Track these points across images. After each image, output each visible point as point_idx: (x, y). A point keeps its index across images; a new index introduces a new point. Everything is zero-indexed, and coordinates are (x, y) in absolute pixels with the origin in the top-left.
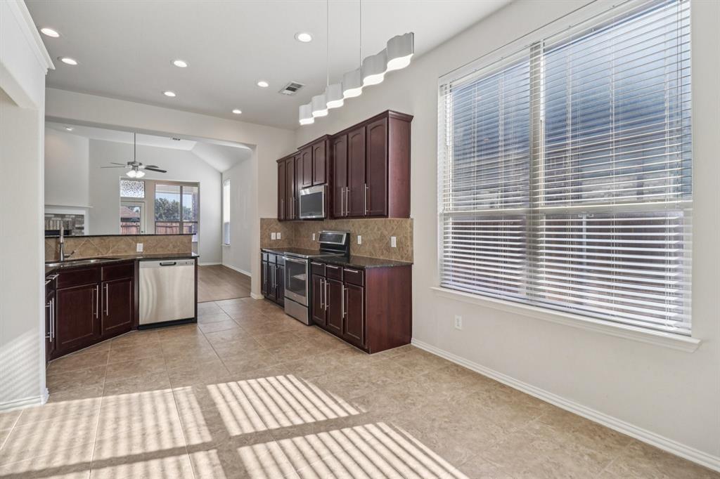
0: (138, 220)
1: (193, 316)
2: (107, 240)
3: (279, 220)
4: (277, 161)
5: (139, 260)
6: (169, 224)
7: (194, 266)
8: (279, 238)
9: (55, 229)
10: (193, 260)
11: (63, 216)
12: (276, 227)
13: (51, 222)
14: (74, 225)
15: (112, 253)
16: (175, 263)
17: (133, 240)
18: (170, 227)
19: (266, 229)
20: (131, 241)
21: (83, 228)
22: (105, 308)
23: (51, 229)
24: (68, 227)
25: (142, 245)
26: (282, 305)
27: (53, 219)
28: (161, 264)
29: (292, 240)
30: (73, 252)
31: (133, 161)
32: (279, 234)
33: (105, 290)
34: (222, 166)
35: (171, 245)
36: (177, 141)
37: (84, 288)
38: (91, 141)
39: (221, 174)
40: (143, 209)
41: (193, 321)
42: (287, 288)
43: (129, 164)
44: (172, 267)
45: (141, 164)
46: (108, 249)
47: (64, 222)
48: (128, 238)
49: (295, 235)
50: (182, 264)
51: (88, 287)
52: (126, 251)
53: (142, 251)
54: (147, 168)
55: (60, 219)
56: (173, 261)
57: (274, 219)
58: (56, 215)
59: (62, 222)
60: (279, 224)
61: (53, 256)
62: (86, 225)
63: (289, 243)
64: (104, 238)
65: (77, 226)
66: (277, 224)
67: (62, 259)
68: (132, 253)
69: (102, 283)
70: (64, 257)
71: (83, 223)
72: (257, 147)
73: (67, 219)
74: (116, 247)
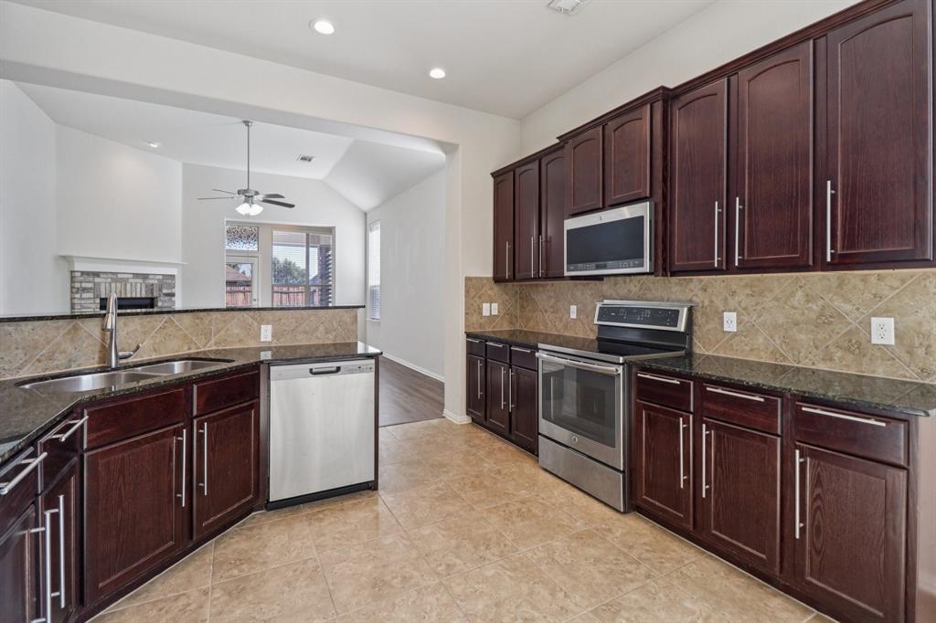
0: (248, 284)
1: (373, 479)
2: (206, 317)
3: (498, 279)
4: (492, 174)
5: (269, 364)
6: (285, 289)
7: (373, 374)
8: (495, 312)
9: (134, 296)
10: (373, 361)
11: (145, 276)
12: (489, 292)
13: (129, 285)
14: (160, 290)
15: (216, 344)
16: (338, 369)
17: (253, 318)
18: (286, 293)
19: (473, 298)
20: (250, 320)
21: (173, 295)
22: (201, 479)
23: (129, 296)
24: (152, 293)
25: (270, 327)
26: (532, 450)
27: (131, 281)
28: (311, 370)
29: (516, 317)
30: (138, 348)
31: (246, 188)
32: (495, 306)
33: (201, 436)
34: (367, 200)
35: (321, 328)
36: (306, 163)
37: (155, 438)
38: (185, 166)
39: (366, 214)
40: (255, 267)
41: (371, 486)
42: (547, 417)
43: (239, 192)
44: (332, 377)
45: (257, 193)
46: (208, 335)
47: (146, 286)
48: (245, 314)
49: (522, 307)
50: (351, 371)
51: (163, 435)
52: (240, 341)
53: (270, 340)
54: (265, 201)
55: (141, 281)
56: (334, 365)
57: (487, 279)
58: (136, 275)
59: (144, 285)
60: (496, 288)
61: (97, 356)
62: (178, 290)
63: (511, 323)
64: (202, 314)
65: (165, 291)
66: (491, 289)
67: (113, 366)
68: (252, 344)
69: (195, 422)
70: (118, 358)
71: (174, 287)
72: (460, 147)
73: (151, 282)
74: (223, 332)
